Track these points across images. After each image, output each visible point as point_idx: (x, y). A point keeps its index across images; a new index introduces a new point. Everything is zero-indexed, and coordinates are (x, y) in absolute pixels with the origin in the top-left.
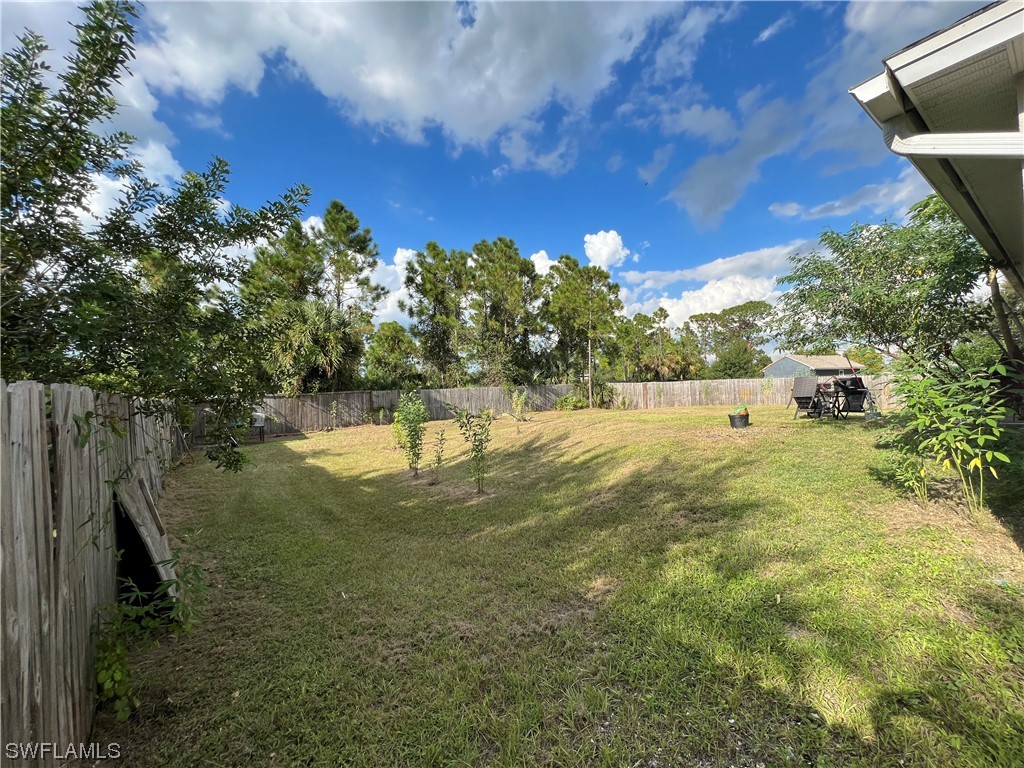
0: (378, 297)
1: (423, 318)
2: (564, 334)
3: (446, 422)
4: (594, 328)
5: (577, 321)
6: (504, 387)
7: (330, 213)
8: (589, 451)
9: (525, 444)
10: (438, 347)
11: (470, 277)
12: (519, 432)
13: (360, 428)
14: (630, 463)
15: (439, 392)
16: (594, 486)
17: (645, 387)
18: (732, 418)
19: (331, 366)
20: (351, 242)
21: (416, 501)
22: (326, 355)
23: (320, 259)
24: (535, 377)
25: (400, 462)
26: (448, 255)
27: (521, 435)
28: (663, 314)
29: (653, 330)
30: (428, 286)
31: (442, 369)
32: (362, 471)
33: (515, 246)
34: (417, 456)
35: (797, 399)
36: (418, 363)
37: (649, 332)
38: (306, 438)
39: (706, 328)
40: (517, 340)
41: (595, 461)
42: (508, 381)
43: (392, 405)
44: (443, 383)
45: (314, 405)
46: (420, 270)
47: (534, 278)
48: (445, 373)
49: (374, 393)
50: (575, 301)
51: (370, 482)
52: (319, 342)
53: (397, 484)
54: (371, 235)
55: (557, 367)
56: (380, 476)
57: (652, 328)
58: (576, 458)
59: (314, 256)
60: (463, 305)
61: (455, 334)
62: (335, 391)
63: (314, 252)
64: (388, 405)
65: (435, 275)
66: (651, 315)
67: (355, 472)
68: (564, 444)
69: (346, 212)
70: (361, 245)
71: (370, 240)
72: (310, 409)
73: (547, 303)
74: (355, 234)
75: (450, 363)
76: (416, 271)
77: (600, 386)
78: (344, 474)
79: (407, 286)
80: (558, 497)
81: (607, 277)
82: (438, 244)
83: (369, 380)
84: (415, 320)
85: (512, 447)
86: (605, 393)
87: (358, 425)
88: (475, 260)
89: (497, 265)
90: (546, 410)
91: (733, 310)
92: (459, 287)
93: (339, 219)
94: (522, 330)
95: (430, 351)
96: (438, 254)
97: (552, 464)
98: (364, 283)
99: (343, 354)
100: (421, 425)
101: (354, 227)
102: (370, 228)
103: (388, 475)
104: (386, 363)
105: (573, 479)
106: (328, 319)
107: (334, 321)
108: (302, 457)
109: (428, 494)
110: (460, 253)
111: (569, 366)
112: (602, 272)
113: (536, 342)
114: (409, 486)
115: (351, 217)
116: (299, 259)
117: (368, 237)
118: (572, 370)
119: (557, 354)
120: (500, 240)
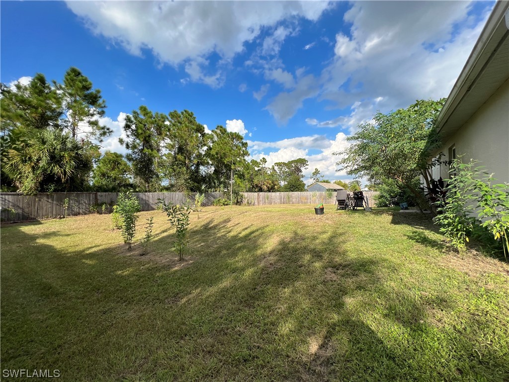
0: (104, 134)
1: (136, 150)
2: (217, 166)
3: (149, 212)
4: (234, 164)
5: (226, 159)
6: (185, 193)
7: (69, 75)
8: (246, 229)
9: (204, 225)
10: (145, 168)
11: (167, 129)
12: (199, 218)
13: (86, 217)
14: (275, 235)
15: (145, 195)
16: (259, 252)
17: (258, 195)
18: (316, 209)
19: (65, 175)
20: (85, 96)
21: (131, 270)
22: (61, 167)
23: (59, 102)
24: (203, 188)
25: (117, 239)
26: (154, 115)
27: (200, 220)
28: (264, 161)
29: (260, 168)
30: (140, 131)
31: (147, 181)
32: (85, 247)
33: (194, 116)
34: (131, 235)
35: (338, 201)
36: (131, 178)
37: (256, 169)
38: (41, 224)
39: (281, 169)
40: (193, 168)
41: (253, 235)
42: (188, 189)
43: (112, 202)
44: (147, 189)
45: (50, 201)
46: (135, 121)
47: (203, 135)
48: (149, 183)
49: (99, 194)
50: (225, 149)
51: (92, 256)
52: (55, 159)
53: (114, 256)
54: (100, 94)
55: (215, 183)
56: (100, 250)
57: (259, 167)
58: (240, 233)
59: (54, 100)
60: (162, 144)
61: (156, 160)
62: (68, 191)
63: (55, 98)
64: (109, 201)
65: (145, 125)
66: (259, 161)
67: (80, 248)
68: (229, 225)
69: (82, 76)
70: (93, 100)
71: (100, 97)
72: (45, 203)
73: (210, 149)
74: (89, 92)
75: (152, 178)
76: (132, 122)
77: (236, 193)
78: (70, 250)
79: (125, 130)
80: (239, 260)
81: (242, 139)
82: (147, 108)
83: (95, 187)
84: (130, 151)
85: (196, 227)
86: (239, 197)
87: (86, 214)
88: (170, 121)
89: (183, 125)
90: (208, 205)
91: (293, 162)
92: (160, 134)
93: (76, 80)
94: (196, 162)
95: (139, 170)
96: (147, 114)
97: (225, 237)
98: (94, 124)
99: (75, 167)
100: (135, 214)
101: (88, 87)
102: (101, 90)
103: (106, 249)
104: (108, 177)
105: (244, 247)
106: (64, 143)
107: (69, 145)
108: (33, 238)
109: (140, 263)
110: (161, 115)
111: (220, 183)
112: (240, 136)
113: (203, 170)
114: (124, 257)
115: (86, 80)
116: (41, 101)
117: (99, 95)
118: (222, 185)
119: (214, 176)
120: (186, 111)
